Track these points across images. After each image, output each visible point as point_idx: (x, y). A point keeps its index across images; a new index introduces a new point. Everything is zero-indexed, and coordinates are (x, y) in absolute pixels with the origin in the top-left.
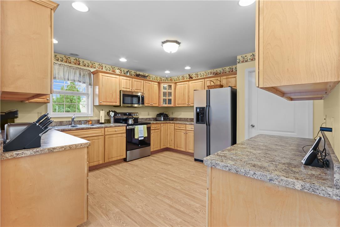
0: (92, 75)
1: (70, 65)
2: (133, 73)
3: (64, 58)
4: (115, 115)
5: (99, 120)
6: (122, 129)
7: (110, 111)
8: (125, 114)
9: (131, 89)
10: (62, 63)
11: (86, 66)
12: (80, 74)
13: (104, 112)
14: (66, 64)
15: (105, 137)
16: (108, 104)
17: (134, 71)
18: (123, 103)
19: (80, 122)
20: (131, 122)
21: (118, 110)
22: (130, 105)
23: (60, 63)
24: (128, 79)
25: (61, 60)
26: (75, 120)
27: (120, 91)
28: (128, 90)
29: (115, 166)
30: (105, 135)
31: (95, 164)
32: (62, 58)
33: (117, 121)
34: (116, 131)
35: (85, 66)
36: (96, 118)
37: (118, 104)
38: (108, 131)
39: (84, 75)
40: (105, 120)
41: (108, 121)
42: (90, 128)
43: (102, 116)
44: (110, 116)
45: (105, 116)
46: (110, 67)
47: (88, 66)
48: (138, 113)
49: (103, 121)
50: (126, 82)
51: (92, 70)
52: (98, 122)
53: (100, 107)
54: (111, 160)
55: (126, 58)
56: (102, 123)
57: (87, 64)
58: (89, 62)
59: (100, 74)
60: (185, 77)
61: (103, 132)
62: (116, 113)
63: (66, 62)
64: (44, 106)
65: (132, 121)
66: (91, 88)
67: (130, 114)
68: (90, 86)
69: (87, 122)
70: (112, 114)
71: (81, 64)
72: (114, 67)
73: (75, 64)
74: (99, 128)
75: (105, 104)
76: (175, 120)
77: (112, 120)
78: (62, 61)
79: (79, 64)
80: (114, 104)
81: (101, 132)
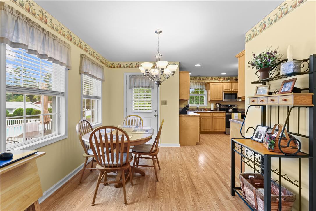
0: (207, 84)
1: (196, 81)
2: (234, 78)
3: (194, 78)
4: (220, 106)
5: (211, 109)
6: (223, 114)
7: (217, 104)
8: (227, 106)
9: (230, 89)
10: (193, 81)
12: (201, 85)
13: (213, 104)
14: (195, 81)
16: (215, 99)
17: (234, 77)
18: (225, 99)
19: (201, 109)
20: (230, 110)
21: (222, 103)
23: (192, 81)
24: (229, 83)
26: (199, 108)
27: (223, 92)
28: (228, 90)
29: (218, 135)
30: (212, 117)
31: (208, 131)
33: (221, 110)
34: (219, 115)
35: (203, 80)
36: (209, 108)
37: (221, 99)
38: (214, 115)
39: (203, 85)
40: (214, 109)
41: (215, 110)
42: (206, 112)
43: (212, 106)
45: (214, 107)
46: (217, 77)
47: (205, 80)
48: (237, 105)
49: (213, 109)
50: (227, 86)
51: (207, 81)
52: (210, 110)
53: (211, 101)
54: (216, 131)
55: (225, 72)
56: (212, 111)
58: (205, 78)
59: (211, 83)
61: (211, 115)
62: (220, 105)
63: (195, 80)
64: (186, 102)
66: (207, 91)
67: (231, 106)
68: (206, 90)
69: (204, 109)
70: (218, 106)
71: (202, 80)
73: (199, 80)
74: (209, 112)
75: (213, 99)
77: (218, 109)
78: (193, 80)
79: (201, 80)
80: (219, 99)
81: (210, 115)
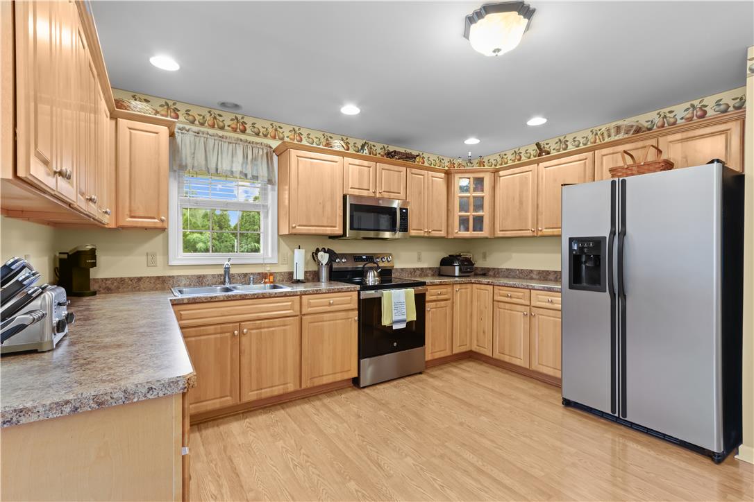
0: (275, 158)
1: (221, 133)
2: (379, 151)
3: (208, 117)
4: (331, 260)
5: (291, 274)
6: (347, 297)
7: (318, 250)
8: (357, 258)
9: (372, 190)
10: (202, 129)
11: (261, 134)
12: (245, 157)
13: (302, 251)
14: (211, 131)
15: (301, 319)
16: (313, 230)
17: (381, 146)
18: (352, 228)
19: (246, 279)
20: (372, 278)
21: (339, 248)
22: (372, 234)
23: (195, 128)
24: (366, 163)
25: (201, 121)
26: (232, 271)
27: (345, 197)
28: (365, 193)
29: (327, 400)
30: (302, 315)
31: (277, 391)
32: (204, 117)
33: (335, 276)
34: (330, 304)
35: (257, 134)
36: (284, 269)
37: (338, 230)
38: (310, 305)
39: (254, 159)
40: (306, 272)
41: (314, 277)
42: (270, 296)
43: (300, 262)
44: (319, 264)
45: (307, 264)
46: (320, 135)
47: (265, 136)
48: (390, 254)
49: (301, 276)
50: (360, 173)
51: (275, 144)
52: (290, 279)
53: (294, 238)
54: (318, 382)
55: (359, 105)
56: (298, 282)
57: (262, 130)
58: (267, 124)
59: (294, 153)
60: (524, 152)
61: (297, 307)
62: (333, 256)
63: (213, 126)
64: (159, 239)
65: (374, 277)
66: (273, 190)
67: (370, 258)
68: (269, 186)
69: (263, 277)
70: (324, 258)
71: (248, 131)
72: (329, 135)
73: (235, 130)
74: (285, 295)
75: (304, 230)
76: (491, 273)
77: (324, 274)
78: (202, 124)
79: (244, 131)
80: (329, 231)
81: (292, 307)
